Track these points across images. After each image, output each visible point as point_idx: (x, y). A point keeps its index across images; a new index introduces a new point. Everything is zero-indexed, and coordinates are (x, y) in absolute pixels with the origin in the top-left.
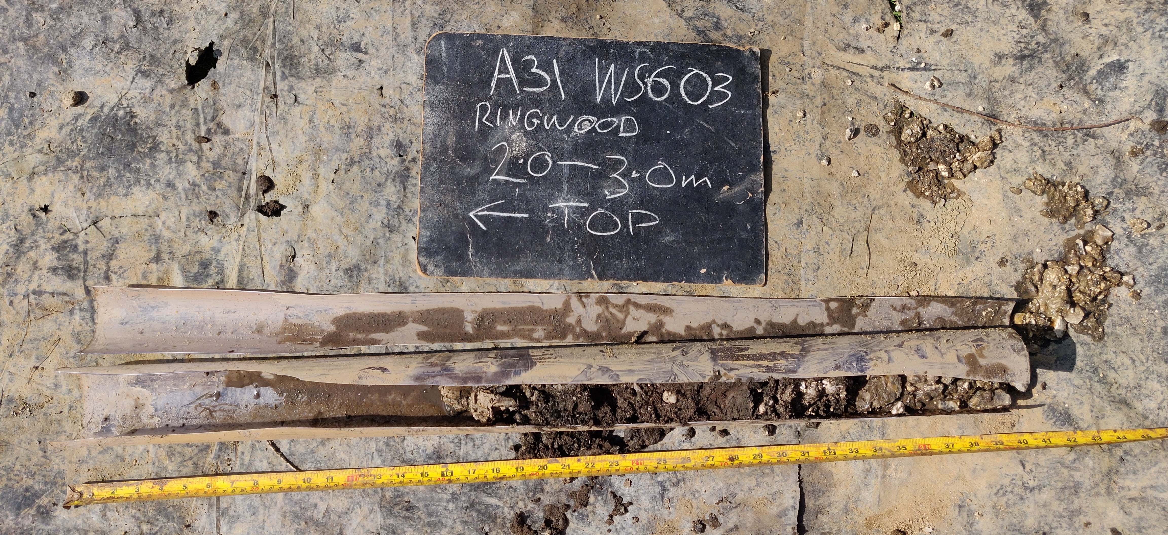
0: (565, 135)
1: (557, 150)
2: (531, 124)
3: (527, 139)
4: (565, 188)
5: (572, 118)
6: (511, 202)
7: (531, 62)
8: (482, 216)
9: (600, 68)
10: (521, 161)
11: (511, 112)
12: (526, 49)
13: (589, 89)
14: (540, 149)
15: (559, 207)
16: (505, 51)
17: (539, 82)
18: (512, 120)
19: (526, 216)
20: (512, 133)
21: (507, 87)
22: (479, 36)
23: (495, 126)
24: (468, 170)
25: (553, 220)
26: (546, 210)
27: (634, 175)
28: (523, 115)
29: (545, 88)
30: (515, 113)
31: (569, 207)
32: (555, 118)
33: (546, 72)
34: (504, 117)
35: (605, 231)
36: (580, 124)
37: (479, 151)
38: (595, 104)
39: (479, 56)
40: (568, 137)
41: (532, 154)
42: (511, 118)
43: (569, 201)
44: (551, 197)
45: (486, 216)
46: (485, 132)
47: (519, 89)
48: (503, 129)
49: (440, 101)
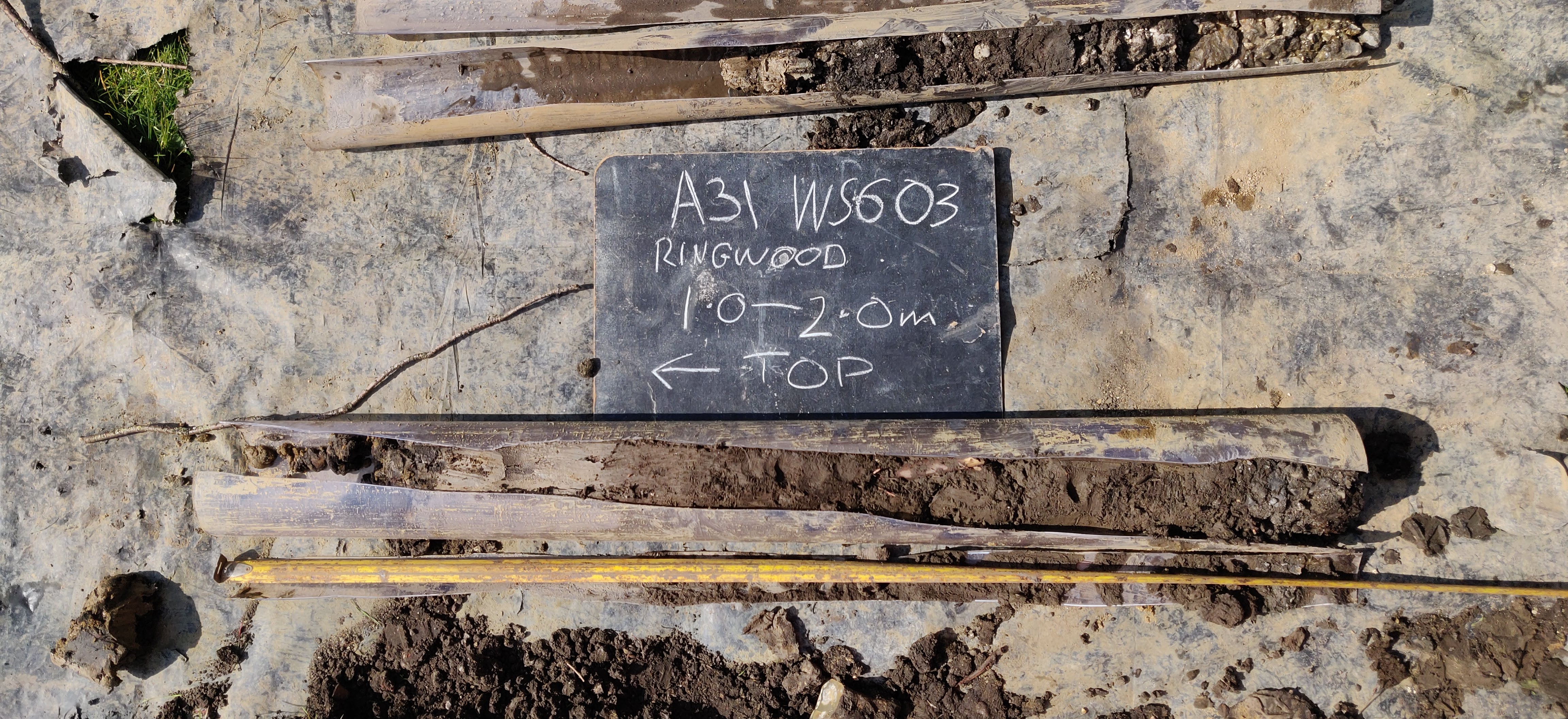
0: (760, 272)
1: (751, 290)
2: (720, 261)
3: (716, 279)
4: (761, 335)
5: (767, 250)
6: (699, 355)
7: (717, 186)
8: (667, 373)
9: (799, 187)
10: (710, 306)
11: (696, 247)
12: (711, 170)
13: (786, 214)
14: (731, 290)
15: (755, 358)
16: (687, 174)
17: (726, 209)
18: (698, 257)
19: (717, 370)
20: (698, 273)
21: (691, 216)
22: (655, 158)
23: (678, 266)
24: (650, 320)
25: (748, 374)
26: (740, 362)
27: (843, 314)
28: (710, 250)
29: (735, 216)
30: (701, 249)
31: (766, 357)
32: (747, 251)
33: (736, 196)
34: (689, 255)
35: (810, 383)
36: (777, 257)
37: (660, 296)
38: (794, 233)
39: (656, 183)
40: (764, 273)
41: (722, 296)
42: (696, 254)
43: (767, 350)
44: (745, 347)
45: (671, 372)
46: (667, 273)
47: (705, 219)
48: (688, 269)
49: (613, 239)
